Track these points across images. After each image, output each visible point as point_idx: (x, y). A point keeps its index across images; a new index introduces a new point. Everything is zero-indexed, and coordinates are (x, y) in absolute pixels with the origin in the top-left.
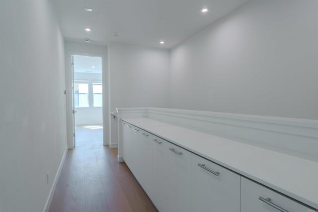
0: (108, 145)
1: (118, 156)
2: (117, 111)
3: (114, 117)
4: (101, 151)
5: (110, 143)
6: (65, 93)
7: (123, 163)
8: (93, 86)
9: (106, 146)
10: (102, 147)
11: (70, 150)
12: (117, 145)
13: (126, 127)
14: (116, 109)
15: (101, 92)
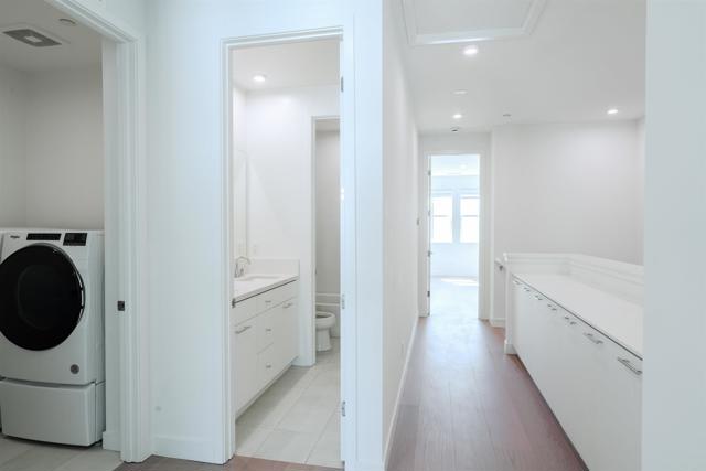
0: (487, 321)
1: (506, 342)
2: (506, 259)
3: (501, 267)
4: (475, 329)
5: (491, 317)
6: (418, 223)
7: (515, 358)
8: (462, 201)
9: (485, 321)
10: (477, 322)
11: (423, 319)
12: (504, 321)
13: (521, 290)
14: (505, 254)
15: (478, 213)
